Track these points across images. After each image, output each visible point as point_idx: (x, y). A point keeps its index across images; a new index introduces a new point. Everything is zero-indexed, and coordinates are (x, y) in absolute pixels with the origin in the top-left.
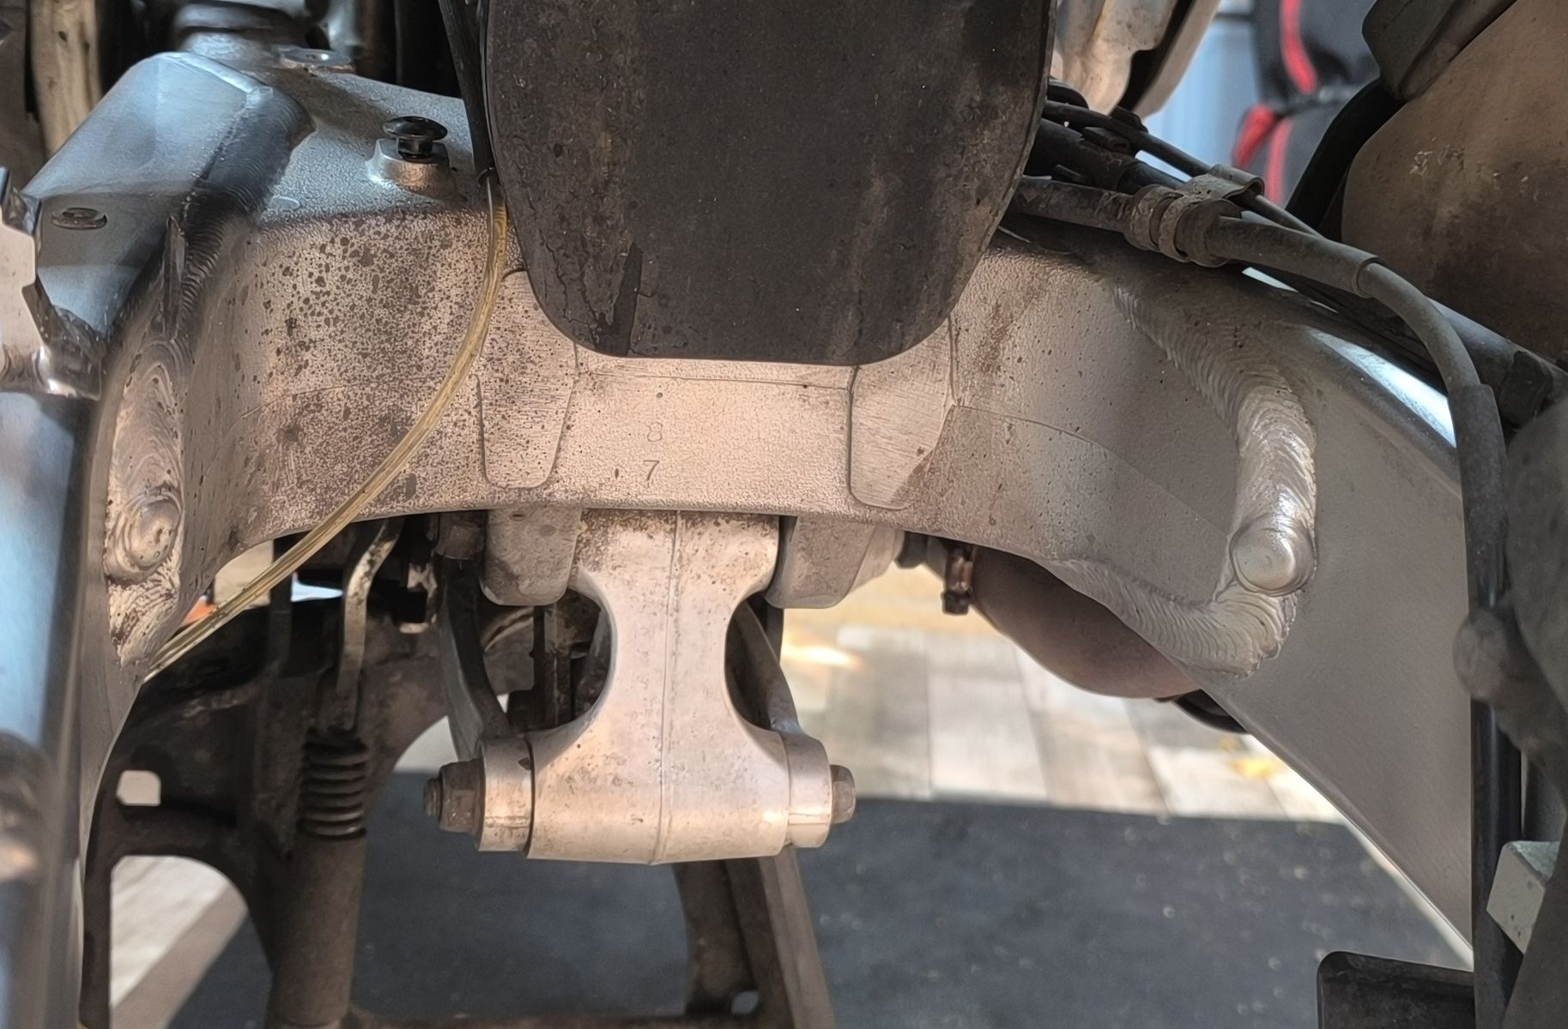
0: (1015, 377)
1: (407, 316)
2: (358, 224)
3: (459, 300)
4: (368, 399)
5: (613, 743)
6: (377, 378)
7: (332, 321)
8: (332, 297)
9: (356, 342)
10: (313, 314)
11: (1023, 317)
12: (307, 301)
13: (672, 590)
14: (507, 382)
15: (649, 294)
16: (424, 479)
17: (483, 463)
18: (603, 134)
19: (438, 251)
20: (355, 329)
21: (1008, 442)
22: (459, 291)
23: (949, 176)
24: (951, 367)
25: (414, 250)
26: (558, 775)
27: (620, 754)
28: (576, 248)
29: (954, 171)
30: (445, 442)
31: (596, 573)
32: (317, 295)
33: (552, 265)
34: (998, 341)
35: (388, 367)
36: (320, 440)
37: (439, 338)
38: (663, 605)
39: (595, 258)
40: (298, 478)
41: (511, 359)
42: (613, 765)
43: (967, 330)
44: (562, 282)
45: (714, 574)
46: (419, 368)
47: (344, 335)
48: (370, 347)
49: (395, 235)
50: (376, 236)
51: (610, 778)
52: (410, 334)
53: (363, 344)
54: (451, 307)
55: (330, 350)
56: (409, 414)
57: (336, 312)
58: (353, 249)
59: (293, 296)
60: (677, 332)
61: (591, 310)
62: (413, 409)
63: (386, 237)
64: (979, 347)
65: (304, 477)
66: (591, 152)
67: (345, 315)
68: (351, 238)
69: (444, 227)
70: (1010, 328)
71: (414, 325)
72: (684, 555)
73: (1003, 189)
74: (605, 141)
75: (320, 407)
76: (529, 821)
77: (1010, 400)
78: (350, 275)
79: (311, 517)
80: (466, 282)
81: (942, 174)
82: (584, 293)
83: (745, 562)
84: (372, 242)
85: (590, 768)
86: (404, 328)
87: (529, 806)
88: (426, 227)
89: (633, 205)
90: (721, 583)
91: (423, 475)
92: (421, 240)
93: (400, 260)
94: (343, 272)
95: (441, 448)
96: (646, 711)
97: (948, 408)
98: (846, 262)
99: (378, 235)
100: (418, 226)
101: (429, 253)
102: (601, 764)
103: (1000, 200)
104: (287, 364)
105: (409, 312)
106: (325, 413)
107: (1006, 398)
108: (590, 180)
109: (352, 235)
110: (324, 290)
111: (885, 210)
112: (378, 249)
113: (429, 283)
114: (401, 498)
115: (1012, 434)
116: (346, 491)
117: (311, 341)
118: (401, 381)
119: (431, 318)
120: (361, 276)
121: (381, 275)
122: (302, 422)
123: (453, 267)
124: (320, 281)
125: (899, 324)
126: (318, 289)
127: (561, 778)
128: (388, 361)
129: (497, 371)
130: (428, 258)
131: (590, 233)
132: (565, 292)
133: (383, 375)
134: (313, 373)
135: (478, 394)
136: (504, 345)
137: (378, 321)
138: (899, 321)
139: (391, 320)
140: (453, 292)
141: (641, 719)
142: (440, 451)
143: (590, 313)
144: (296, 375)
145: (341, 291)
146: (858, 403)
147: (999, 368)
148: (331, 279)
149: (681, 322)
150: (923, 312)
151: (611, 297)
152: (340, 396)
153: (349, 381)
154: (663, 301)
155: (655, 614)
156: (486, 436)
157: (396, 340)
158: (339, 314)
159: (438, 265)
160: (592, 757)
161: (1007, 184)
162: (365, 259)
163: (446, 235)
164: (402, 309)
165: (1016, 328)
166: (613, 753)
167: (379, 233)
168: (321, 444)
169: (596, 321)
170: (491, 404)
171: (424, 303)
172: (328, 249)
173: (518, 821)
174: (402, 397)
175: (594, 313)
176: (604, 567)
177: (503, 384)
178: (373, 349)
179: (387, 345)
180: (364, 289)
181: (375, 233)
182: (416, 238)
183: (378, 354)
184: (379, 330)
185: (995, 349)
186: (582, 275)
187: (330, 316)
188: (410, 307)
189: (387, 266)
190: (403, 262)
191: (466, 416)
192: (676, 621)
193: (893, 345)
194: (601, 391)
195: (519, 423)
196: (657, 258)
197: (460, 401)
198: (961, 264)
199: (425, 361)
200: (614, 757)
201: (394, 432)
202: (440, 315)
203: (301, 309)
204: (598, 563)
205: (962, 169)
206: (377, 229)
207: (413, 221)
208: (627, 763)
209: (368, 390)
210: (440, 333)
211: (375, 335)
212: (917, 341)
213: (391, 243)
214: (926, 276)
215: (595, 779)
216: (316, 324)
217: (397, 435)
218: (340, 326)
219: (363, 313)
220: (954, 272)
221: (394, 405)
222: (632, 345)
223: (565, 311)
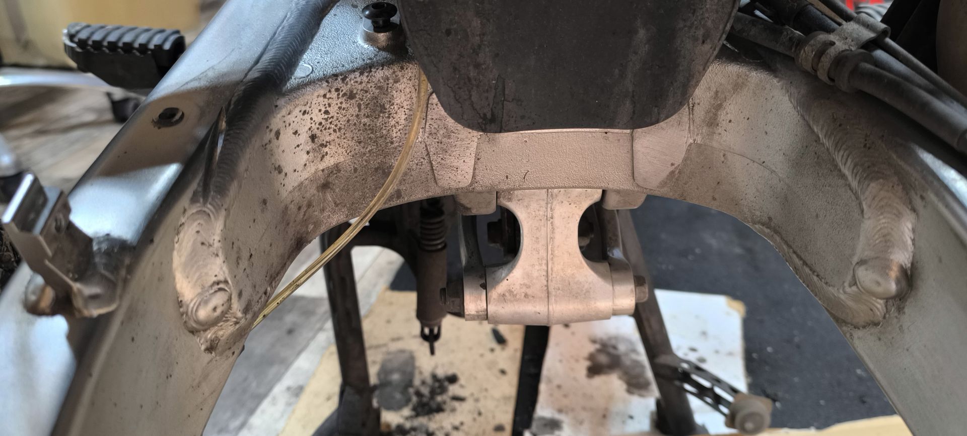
0: (727, 130)
1: (381, 119)
2: (343, 80)
3: (409, 107)
4: (366, 161)
5: (524, 278)
6: (369, 151)
7: (337, 130)
8: (335, 118)
9: (353, 137)
10: (325, 129)
11: (732, 99)
12: (320, 124)
13: (549, 209)
14: (441, 143)
15: (511, 101)
16: (405, 190)
17: (435, 179)
18: (475, 19)
19: (393, 85)
20: (352, 131)
21: (723, 162)
22: (408, 103)
23: (685, 26)
24: (689, 123)
25: (379, 87)
26: (498, 293)
27: (528, 283)
28: (465, 83)
29: (688, 24)
30: (413, 173)
31: (510, 203)
32: (326, 120)
33: (452, 94)
34: (717, 110)
35: (374, 146)
36: (343, 185)
37: (400, 127)
38: (544, 216)
39: (478, 86)
40: (335, 203)
41: (441, 132)
42: (524, 288)
43: (699, 104)
44: (459, 102)
45: (570, 200)
46: (392, 143)
47: (346, 135)
48: (362, 138)
49: (366, 81)
50: (356, 84)
51: (523, 295)
52: (384, 128)
53: (358, 137)
54: (405, 111)
55: (339, 144)
56: (391, 164)
57: (339, 125)
58: (343, 93)
59: (311, 123)
60: (529, 118)
61: (478, 113)
62: (393, 161)
63: (361, 83)
64: (706, 113)
65: (338, 202)
66: (469, 30)
67: (345, 126)
68: (341, 87)
69: (394, 72)
70: (724, 104)
71: (385, 123)
72: (553, 194)
73: (719, 35)
74: (476, 23)
75: (339, 171)
76: (486, 313)
77: (724, 141)
78: (344, 105)
79: (346, 217)
80: (411, 98)
81: (681, 25)
82: (472, 106)
83: (586, 194)
84: (354, 87)
85: (513, 290)
86: (380, 126)
87: (485, 307)
88: (384, 74)
89: (497, 55)
90: (574, 204)
91: (405, 188)
92: (382, 81)
93: (372, 93)
94: (339, 105)
95: (411, 176)
96: (539, 264)
97: (688, 144)
98: (624, 76)
99: (356, 82)
100: (379, 74)
101: (388, 87)
102: (518, 288)
103: (717, 41)
104: (315, 157)
105: (381, 118)
106: (343, 173)
107: (722, 141)
108: (469, 45)
109: (341, 85)
110: (330, 116)
111: (647, 46)
112: (358, 90)
113: (390, 102)
114: (394, 200)
115: (725, 159)
116: (364, 202)
117: (327, 142)
118: (383, 151)
119: (394, 118)
120: (350, 105)
121: (362, 103)
122: (330, 180)
123: (403, 91)
124: (326, 112)
125: (656, 108)
126: (326, 116)
127: (500, 295)
128: (374, 142)
129: (435, 138)
130: (387, 89)
131: (473, 73)
132: (461, 107)
133: (372, 150)
134: (331, 157)
135: (427, 149)
136: (436, 127)
137: (364, 125)
138: (656, 106)
139: (372, 123)
140: (405, 104)
141: (537, 267)
142: (411, 177)
143: (478, 115)
144: (322, 160)
145: (340, 114)
146: (636, 141)
147: (718, 125)
148: (333, 110)
149: (531, 112)
150: (671, 102)
151: (489, 105)
152: (350, 163)
153: (353, 156)
154: (519, 103)
155: (541, 220)
156: (434, 168)
157: (376, 132)
158: (341, 126)
159: (394, 92)
160: (514, 284)
161: (721, 32)
162: (351, 96)
163: (396, 76)
164: (377, 116)
165: (728, 104)
166: (524, 283)
167: (357, 82)
168: (344, 186)
169: (481, 118)
170: (434, 154)
171: (389, 112)
172: (328, 96)
173: (481, 313)
174: (385, 157)
175: (479, 114)
176: (513, 200)
177: (439, 144)
178: (364, 138)
179: (372, 135)
180: (354, 110)
181: (354, 82)
182: (379, 80)
183: (368, 140)
184: (366, 129)
185: (716, 115)
186: (471, 96)
187: (336, 128)
188: (381, 115)
189: (364, 97)
190: (373, 94)
191: (422, 160)
192: (552, 223)
193: (653, 119)
194: (493, 142)
195: (452, 161)
196: (514, 81)
197: (418, 154)
198: (693, 77)
199: (394, 139)
200: (525, 285)
201: (384, 173)
202: (399, 116)
203: (318, 129)
204: (510, 198)
205: (693, 23)
206: (355, 80)
207: (376, 72)
208: (532, 288)
209: (365, 158)
210: (400, 125)
211: (364, 131)
212: (667, 117)
213: (365, 85)
214: (672, 83)
215: (516, 295)
216: (328, 134)
217: (386, 174)
218: (343, 131)
219: (355, 123)
220: (689, 81)
221: (382, 161)
222: (504, 127)
223: (462, 116)
